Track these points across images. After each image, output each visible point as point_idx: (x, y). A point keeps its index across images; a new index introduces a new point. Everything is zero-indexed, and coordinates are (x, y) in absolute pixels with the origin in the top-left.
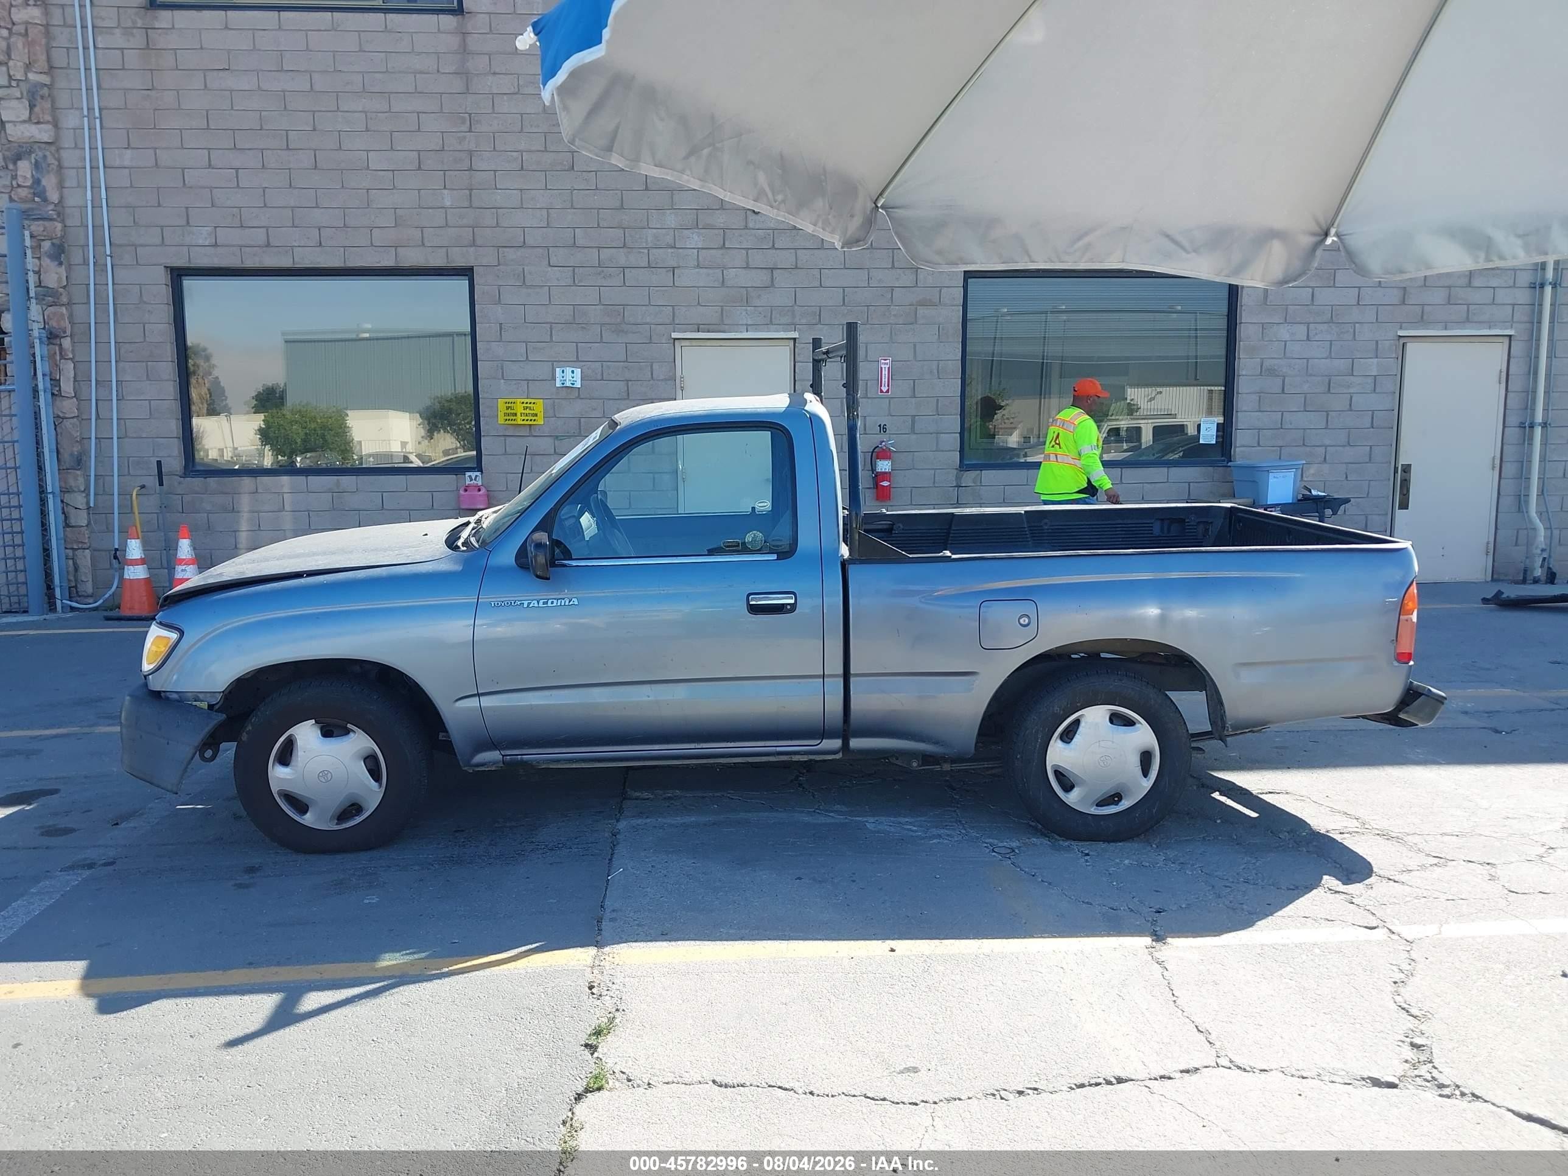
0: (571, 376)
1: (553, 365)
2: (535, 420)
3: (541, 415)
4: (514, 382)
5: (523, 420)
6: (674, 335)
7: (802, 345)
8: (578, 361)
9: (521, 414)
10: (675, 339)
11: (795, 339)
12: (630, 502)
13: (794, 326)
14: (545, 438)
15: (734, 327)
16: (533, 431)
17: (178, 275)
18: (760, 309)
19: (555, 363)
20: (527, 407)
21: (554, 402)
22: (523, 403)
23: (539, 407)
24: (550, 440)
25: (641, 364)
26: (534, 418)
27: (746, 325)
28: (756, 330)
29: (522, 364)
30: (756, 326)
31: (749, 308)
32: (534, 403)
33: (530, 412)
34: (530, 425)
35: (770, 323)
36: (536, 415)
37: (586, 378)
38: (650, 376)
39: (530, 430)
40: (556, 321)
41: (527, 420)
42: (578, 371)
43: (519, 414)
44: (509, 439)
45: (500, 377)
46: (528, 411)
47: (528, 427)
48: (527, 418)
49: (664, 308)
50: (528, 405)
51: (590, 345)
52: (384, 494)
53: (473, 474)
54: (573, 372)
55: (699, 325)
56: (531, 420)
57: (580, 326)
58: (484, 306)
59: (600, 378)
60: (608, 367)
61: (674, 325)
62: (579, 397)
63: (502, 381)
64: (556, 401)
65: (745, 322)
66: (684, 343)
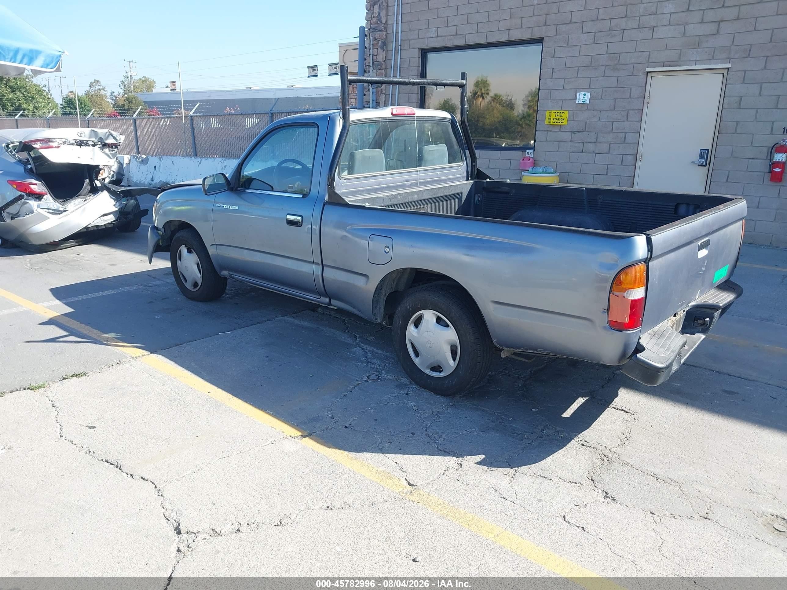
0: (584, 97)
1: (576, 90)
2: (562, 122)
3: (566, 120)
4: (555, 101)
5: (554, 122)
6: (648, 70)
7: (733, 73)
8: (590, 88)
9: (553, 119)
10: (648, 72)
11: (728, 69)
12: (607, 171)
13: (729, 60)
14: (567, 132)
15: (686, 63)
16: (561, 129)
17: (424, 53)
18: (706, 50)
19: (577, 90)
20: (558, 115)
21: (574, 112)
22: (555, 113)
23: (565, 115)
24: (569, 134)
25: (625, 88)
26: (561, 121)
27: (696, 60)
28: (702, 64)
29: (560, 91)
30: (702, 61)
31: (699, 49)
32: (563, 113)
33: (560, 118)
34: (561, 125)
35: (712, 59)
36: (564, 119)
37: (593, 98)
38: (629, 96)
39: (560, 128)
40: (582, 66)
41: (557, 122)
42: (588, 95)
43: (552, 119)
44: (549, 133)
45: (549, 98)
46: (558, 117)
47: (559, 126)
48: (557, 121)
49: (644, 53)
50: (559, 114)
51: (597, 78)
52: (490, 160)
53: (529, 151)
54: (585, 95)
55: (664, 63)
56: (559, 122)
57: (594, 67)
58: (546, 59)
59: (600, 98)
60: (606, 91)
61: (648, 63)
62: (587, 109)
63: (550, 101)
64: (575, 111)
65: (694, 59)
66: (653, 74)
